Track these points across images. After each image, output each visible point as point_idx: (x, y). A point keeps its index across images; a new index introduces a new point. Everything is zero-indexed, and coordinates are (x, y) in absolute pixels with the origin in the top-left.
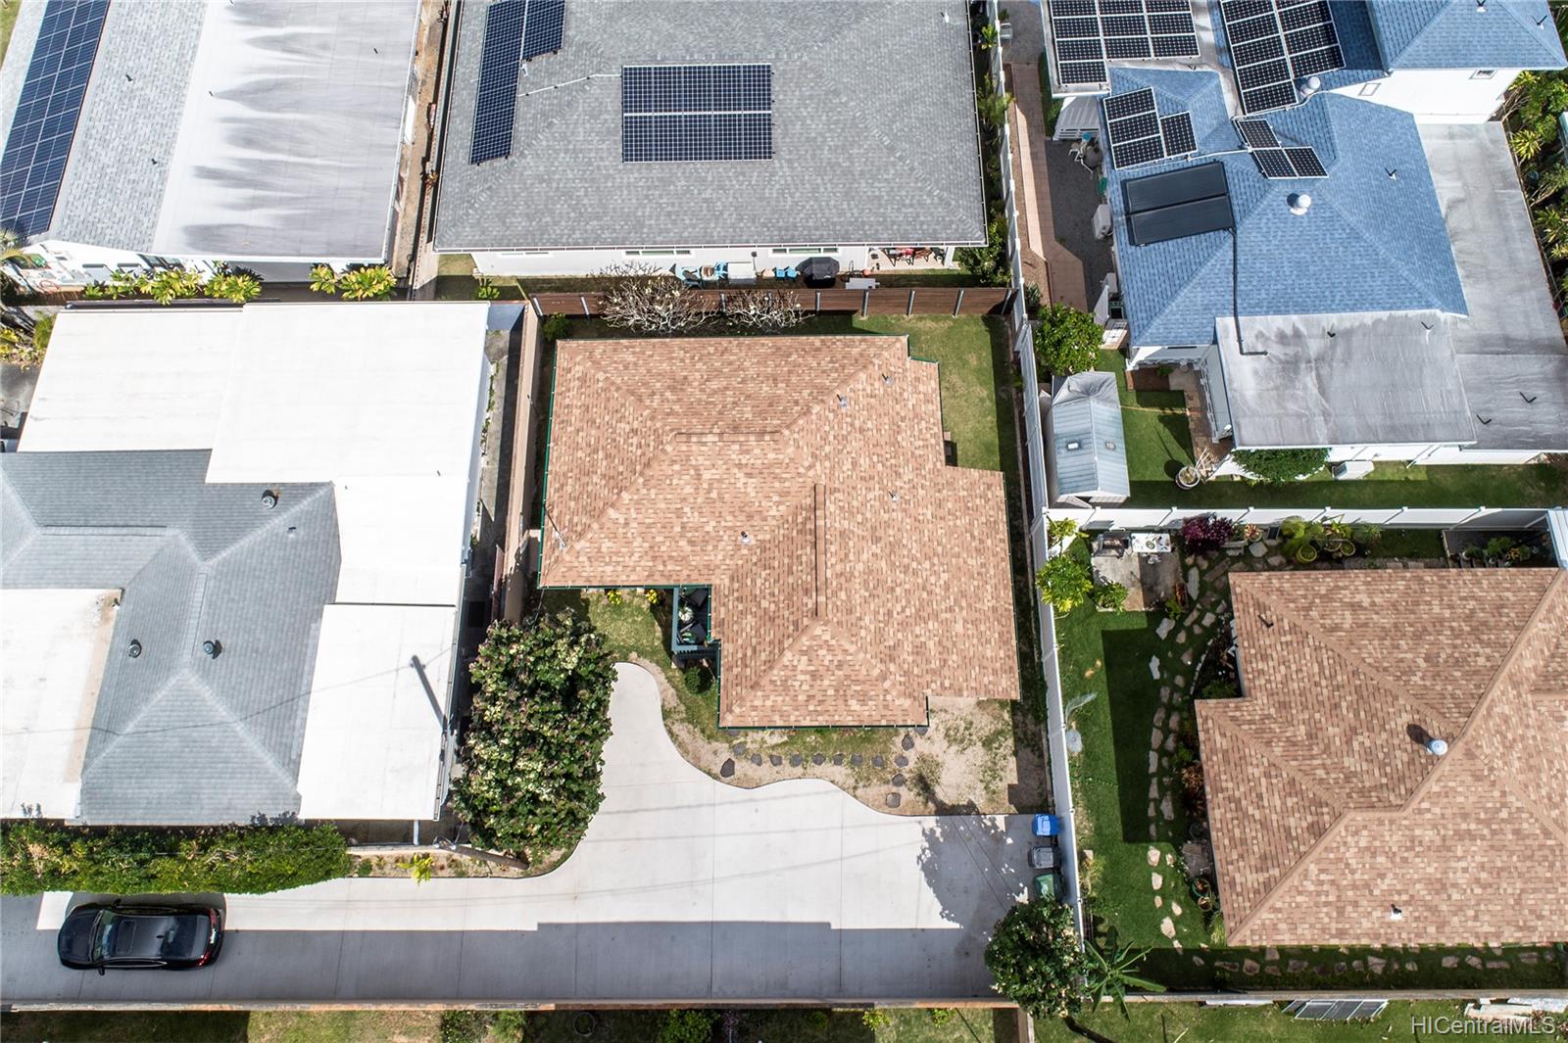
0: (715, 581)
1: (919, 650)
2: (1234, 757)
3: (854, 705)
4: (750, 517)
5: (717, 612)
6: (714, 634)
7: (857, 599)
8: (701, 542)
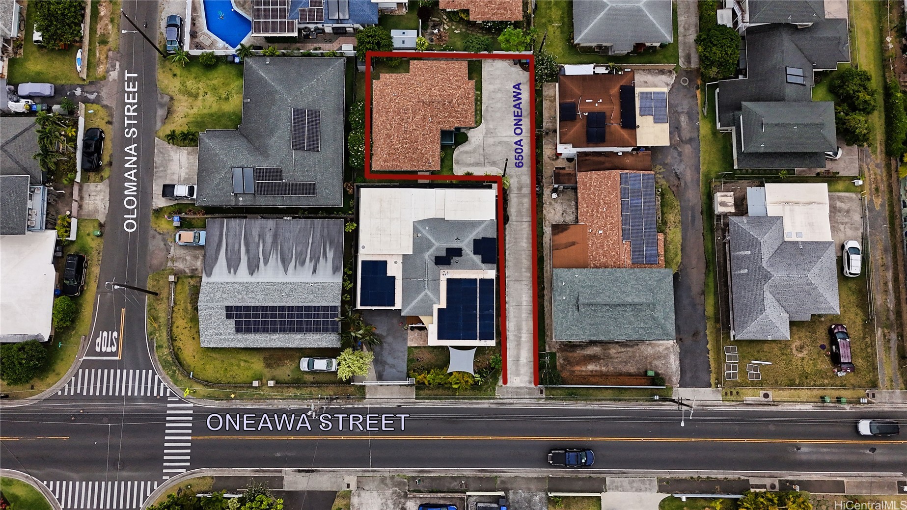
0: (439, 128)
1: (457, 81)
2: (483, 13)
3: (470, 96)
4: (425, 118)
5: (447, 128)
6: (453, 129)
7: (446, 93)
8: (431, 131)
